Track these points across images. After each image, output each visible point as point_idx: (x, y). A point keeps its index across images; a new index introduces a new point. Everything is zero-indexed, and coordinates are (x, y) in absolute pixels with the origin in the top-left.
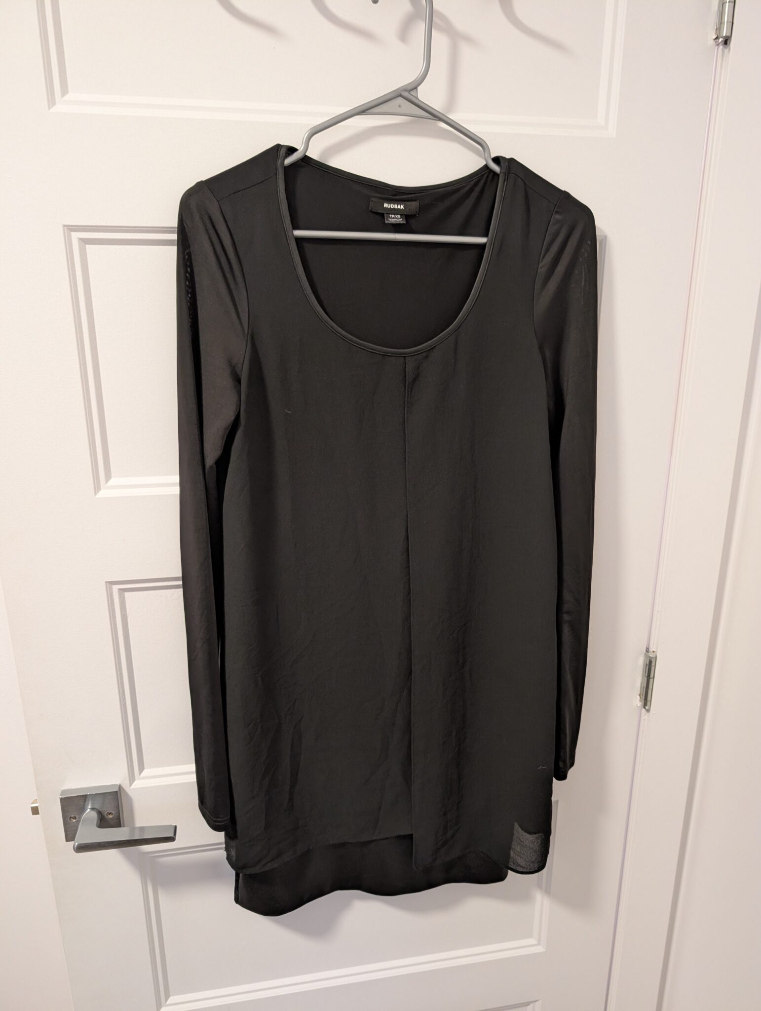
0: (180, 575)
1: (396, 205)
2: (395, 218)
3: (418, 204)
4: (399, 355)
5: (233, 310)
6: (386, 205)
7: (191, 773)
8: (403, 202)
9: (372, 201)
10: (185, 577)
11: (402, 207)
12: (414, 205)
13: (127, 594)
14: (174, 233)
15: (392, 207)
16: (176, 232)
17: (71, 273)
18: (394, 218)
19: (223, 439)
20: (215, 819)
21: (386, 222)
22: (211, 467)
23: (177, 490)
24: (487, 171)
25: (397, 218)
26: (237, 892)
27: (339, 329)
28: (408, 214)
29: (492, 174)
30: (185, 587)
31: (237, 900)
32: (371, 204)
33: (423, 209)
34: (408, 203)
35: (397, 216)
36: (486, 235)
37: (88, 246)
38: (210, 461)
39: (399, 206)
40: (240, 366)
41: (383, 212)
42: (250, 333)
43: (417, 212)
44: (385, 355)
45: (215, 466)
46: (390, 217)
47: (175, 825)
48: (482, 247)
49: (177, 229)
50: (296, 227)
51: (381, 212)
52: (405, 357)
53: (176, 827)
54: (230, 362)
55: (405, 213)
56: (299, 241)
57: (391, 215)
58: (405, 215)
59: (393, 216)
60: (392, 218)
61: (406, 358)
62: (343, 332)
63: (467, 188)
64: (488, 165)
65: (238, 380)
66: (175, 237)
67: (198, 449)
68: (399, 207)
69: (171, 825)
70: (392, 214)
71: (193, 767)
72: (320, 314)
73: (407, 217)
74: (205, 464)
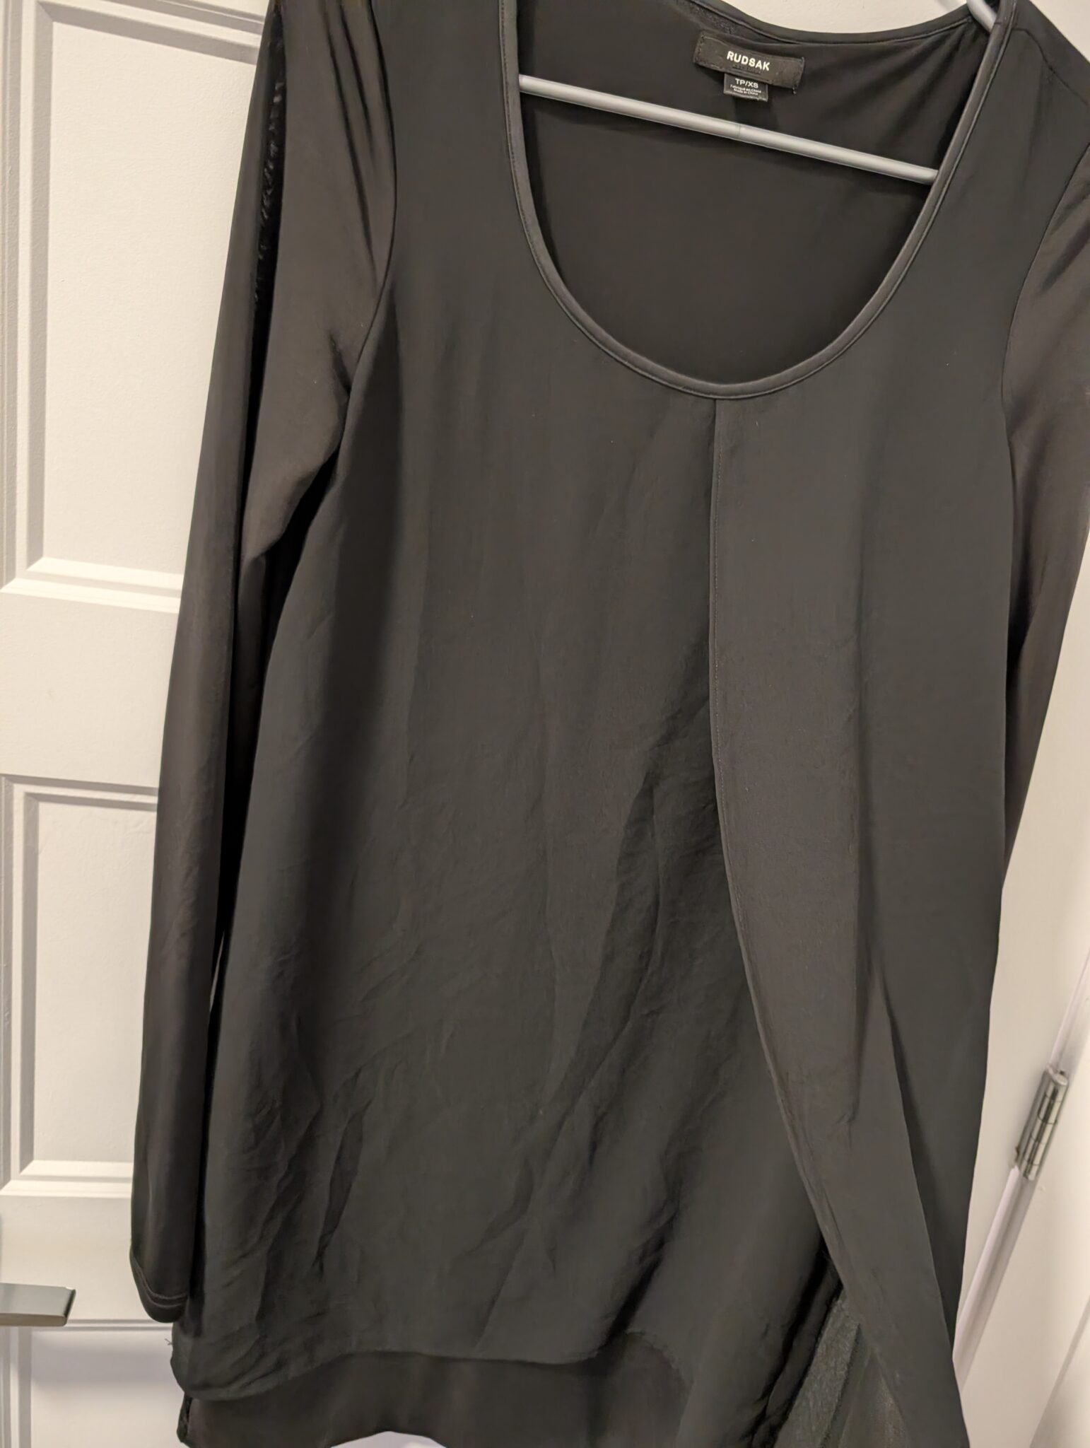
0: (155, 783)
1: (752, 61)
2: (747, 87)
3: (802, 66)
4: (701, 396)
5: (359, 226)
6: (731, 55)
7: (123, 1180)
8: (770, 57)
9: (704, 40)
10: (164, 791)
11: (766, 66)
12: (792, 68)
13: (43, 807)
14: (254, 32)
15: (743, 62)
16: (262, 29)
17: (9, 78)
18: (743, 86)
19: (290, 503)
20: (157, 1295)
21: (727, 92)
22: (256, 561)
23: (173, 606)
24: (965, 20)
25: (750, 88)
26: (185, 1419)
27: (582, 314)
28: (775, 84)
29: (974, 27)
30: (162, 810)
31: (183, 1434)
32: (700, 48)
33: (810, 78)
34: (780, 60)
35: (750, 84)
36: (936, 164)
37: (57, 26)
38: (253, 547)
39: (760, 62)
40: (355, 355)
41: (723, 70)
42: (387, 287)
43: (795, 86)
44: (670, 389)
45: (263, 561)
46: (735, 83)
47: (71, 1289)
48: (922, 188)
49: (263, 23)
50: (524, 69)
51: (718, 69)
52: (715, 400)
53: (73, 1294)
54: (333, 341)
55: (770, 82)
56: (529, 100)
57: (738, 80)
58: (769, 85)
59: (742, 82)
60: (739, 85)
61: (717, 401)
62: (589, 321)
63: (914, 51)
64: (970, 7)
65: (346, 386)
66: (254, 40)
67: (232, 519)
68: (759, 65)
69: (64, 1288)
70: (741, 78)
71: (127, 1169)
72: (547, 271)
73: (774, 90)
74: (242, 554)
